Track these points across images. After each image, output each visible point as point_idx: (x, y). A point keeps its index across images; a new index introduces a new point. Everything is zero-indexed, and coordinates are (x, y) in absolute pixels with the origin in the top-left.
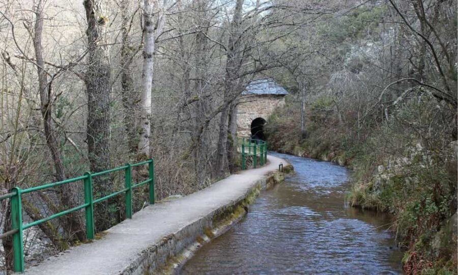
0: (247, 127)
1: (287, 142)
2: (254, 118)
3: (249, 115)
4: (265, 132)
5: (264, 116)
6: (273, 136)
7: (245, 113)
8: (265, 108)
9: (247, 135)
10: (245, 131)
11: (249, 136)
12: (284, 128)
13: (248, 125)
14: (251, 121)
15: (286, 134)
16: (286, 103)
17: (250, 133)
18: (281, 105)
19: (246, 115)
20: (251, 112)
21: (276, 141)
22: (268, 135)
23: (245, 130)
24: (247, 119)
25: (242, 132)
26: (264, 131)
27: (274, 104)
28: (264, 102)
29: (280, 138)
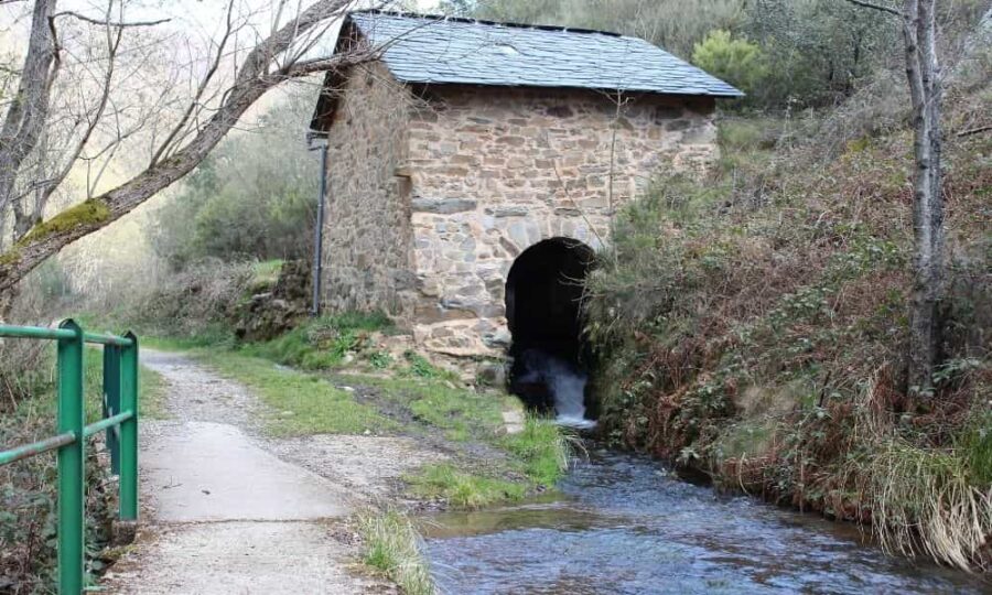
0: (484, 296)
1: (754, 393)
2: (524, 242)
3: (490, 221)
4: (594, 329)
5: (589, 230)
6: (643, 348)
7: (471, 206)
8: (596, 181)
9: (479, 347)
10: (472, 323)
11: (498, 353)
12: (720, 282)
13: (489, 285)
14: (511, 259)
15: (740, 330)
16: (724, 152)
17: (503, 333)
18: (694, 165)
19: (479, 219)
20: (507, 205)
21: (668, 386)
22: (614, 343)
23: (471, 312)
24: (481, 248)
25: (451, 324)
26: (587, 320)
27: (647, 157)
28: (584, 144)
29: (696, 361)
